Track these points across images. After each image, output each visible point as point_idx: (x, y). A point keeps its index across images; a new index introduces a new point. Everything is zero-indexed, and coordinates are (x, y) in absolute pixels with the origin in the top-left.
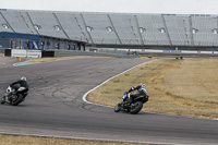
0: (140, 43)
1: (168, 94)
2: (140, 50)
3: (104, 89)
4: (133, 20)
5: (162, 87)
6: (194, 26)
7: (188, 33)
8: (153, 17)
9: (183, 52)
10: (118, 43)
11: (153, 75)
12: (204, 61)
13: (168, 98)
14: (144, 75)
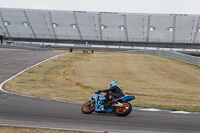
0: (53, 37)
1: (78, 84)
2: (53, 44)
3: (19, 79)
4: (47, 16)
5: (73, 78)
6: (103, 22)
7: (98, 29)
8: (66, 14)
9: (93, 46)
10: (33, 37)
11: (64, 67)
12: (111, 54)
13: (78, 88)
14: (56, 67)
